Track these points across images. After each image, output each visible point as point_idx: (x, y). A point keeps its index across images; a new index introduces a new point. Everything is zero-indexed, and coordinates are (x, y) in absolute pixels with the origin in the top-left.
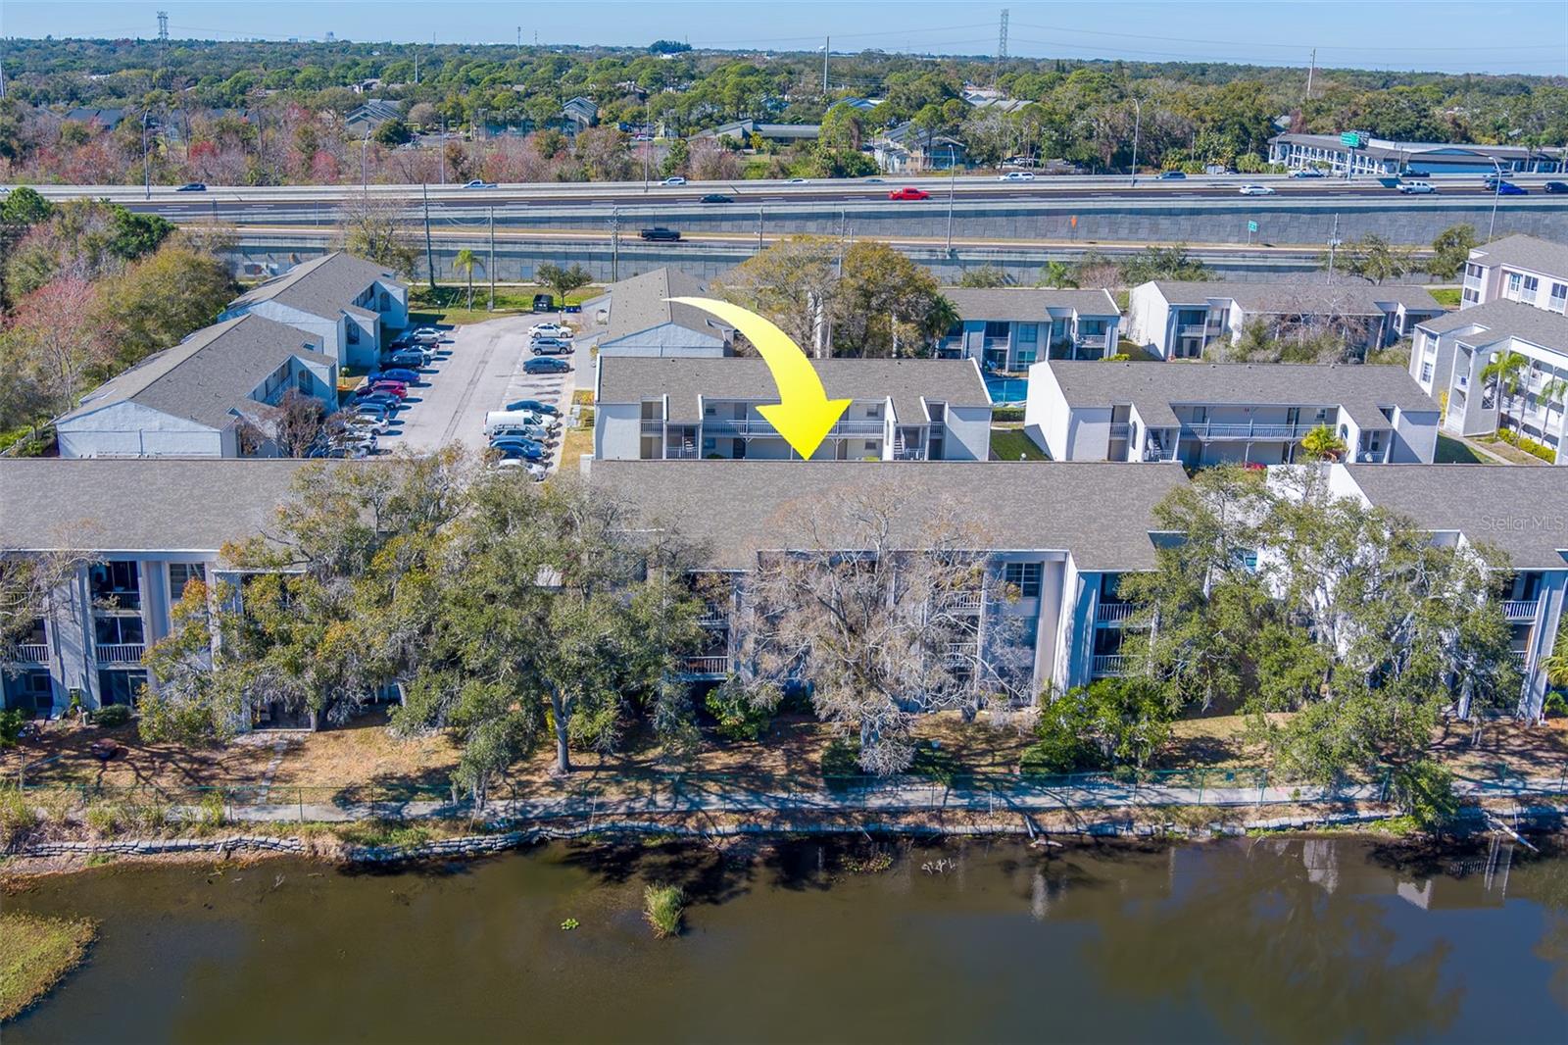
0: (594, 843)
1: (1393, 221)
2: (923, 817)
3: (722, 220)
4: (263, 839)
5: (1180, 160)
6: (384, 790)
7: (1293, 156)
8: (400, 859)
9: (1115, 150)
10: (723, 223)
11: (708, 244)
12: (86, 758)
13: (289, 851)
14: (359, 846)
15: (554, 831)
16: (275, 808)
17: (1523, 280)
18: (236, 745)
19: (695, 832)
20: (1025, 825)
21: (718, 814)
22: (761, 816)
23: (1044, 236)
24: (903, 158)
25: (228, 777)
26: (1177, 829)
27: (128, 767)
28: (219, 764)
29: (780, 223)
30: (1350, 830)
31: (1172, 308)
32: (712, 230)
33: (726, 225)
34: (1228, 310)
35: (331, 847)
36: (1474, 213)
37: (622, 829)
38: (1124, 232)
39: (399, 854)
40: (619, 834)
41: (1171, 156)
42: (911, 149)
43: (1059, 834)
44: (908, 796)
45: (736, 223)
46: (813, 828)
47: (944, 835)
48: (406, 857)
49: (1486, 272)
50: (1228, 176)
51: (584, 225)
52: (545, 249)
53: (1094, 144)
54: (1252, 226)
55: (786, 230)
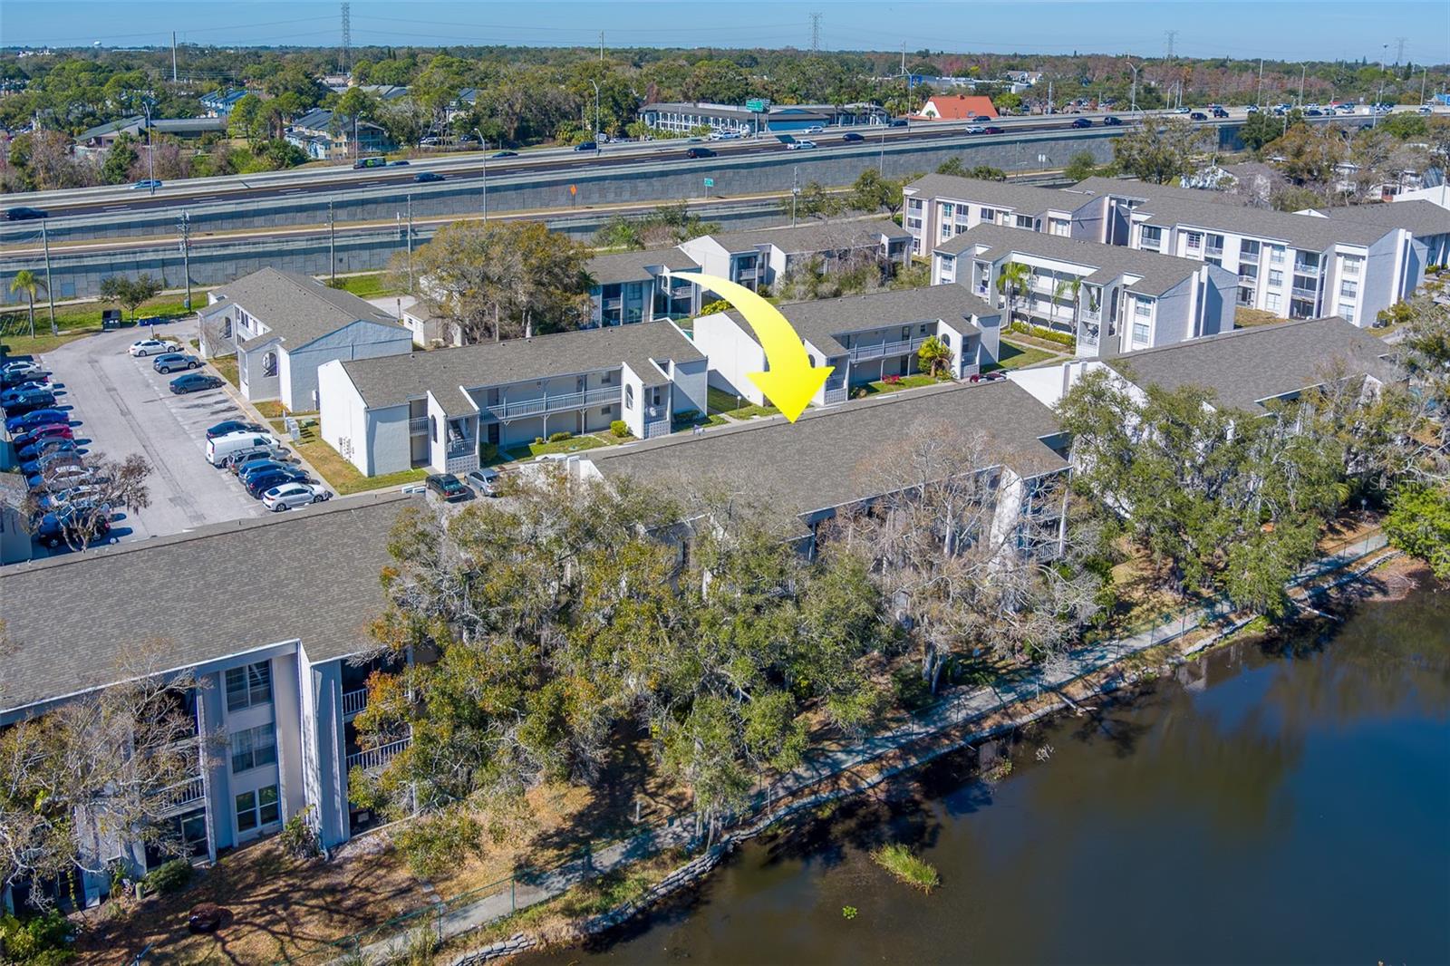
0: (780, 831)
1: (804, 170)
2: (997, 717)
3: (254, 216)
4: (487, 948)
5: (571, 131)
6: (556, 852)
7: (660, 121)
8: (634, 915)
9: (516, 125)
10: (256, 219)
11: (261, 240)
12: (184, 937)
13: (518, 951)
14: (591, 917)
15: (742, 834)
16: (466, 911)
17: (954, 209)
18: (347, 860)
19: (851, 791)
20: (1063, 701)
21: (859, 768)
22: (890, 758)
23: (547, 205)
24: (327, 144)
25: (379, 897)
26: (1150, 671)
27: (248, 928)
28: (352, 887)
29: (311, 213)
30: (1234, 637)
31: (733, 257)
32: (244, 226)
33: (258, 220)
34: (769, 254)
35: (561, 930)
36: (856, 159)
37: (796, 810)
38: (611, 196)
39: (631, 910)
40: (795, 816)
41: (562, 127)
42: (336, 135)
43: (1085, 700)
44: (973, 704)
45: (268, 217)
46: (931, 755)
47: (1017, 728)
48: (640, 911)
49: (925, 204)
50: (623, 144)
51: (109, 233)
52: (88, 262)
53: (498, 121)
54: (709, 182)
55: (318, 219)
